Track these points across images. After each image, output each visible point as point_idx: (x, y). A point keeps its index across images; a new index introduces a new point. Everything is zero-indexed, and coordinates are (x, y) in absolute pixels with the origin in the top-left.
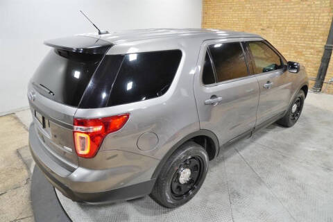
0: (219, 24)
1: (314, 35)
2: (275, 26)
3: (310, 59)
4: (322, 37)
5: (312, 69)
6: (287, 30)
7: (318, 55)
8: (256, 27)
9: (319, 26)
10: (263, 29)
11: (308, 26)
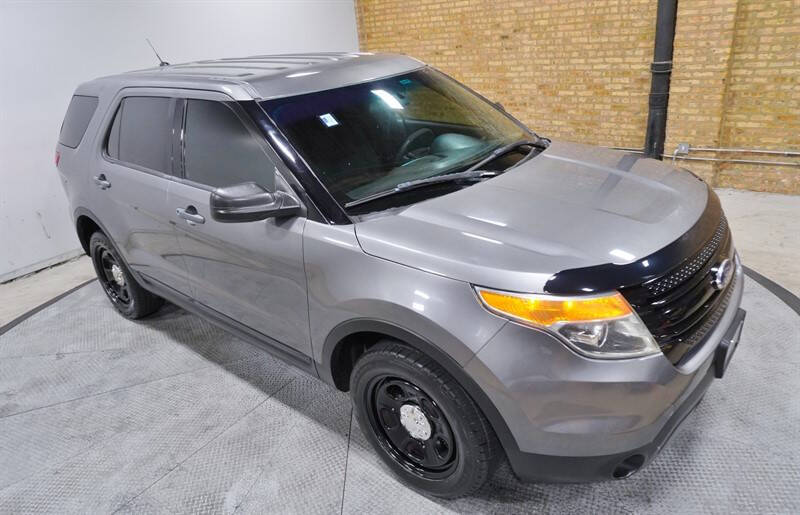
0: (400, 34)
1: (623, 39)
2: (532, 27)
3: (625, 101)
4: (641, 44)
5: (633, 127)
6: (560, 34)
7: (640, 89)
8: (488, 33)
9: (632, 17)
10: (504, 37)
11: (607, 17)
